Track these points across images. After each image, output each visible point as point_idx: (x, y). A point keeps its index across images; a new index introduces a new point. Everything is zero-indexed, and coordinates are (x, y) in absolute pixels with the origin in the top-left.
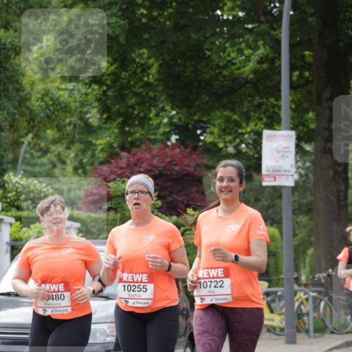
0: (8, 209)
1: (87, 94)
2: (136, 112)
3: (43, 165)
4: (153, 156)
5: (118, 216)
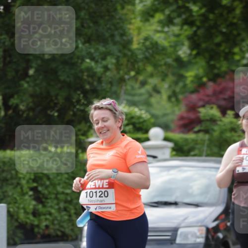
5: (207, 137)
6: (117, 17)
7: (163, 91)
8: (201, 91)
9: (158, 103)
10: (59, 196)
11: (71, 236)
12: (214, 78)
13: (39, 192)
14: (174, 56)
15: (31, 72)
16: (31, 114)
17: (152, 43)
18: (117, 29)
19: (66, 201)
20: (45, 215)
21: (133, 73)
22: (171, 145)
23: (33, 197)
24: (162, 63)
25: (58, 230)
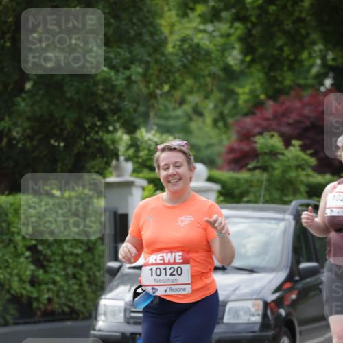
0: (139, 170)
1: (228, 35)
2: (285, 55)
3: (177, 118)
4: (304, 105)
5: (265, 176)
6: (145, 9)
7: (206, 113)
8: (258, 112)
9: (200, 129)
10: (66, 258)
11: (83, 313)
12: (275, 95)
13: (40, 252)
14: (222, 64)
15: (28, 86)
16: (28, 145)
17: (191, 46)
18: (145, 26)
19: (75, 265)
20: (46, 284)
21: (166, 88)
22: (217, 187)
23: (30, 259)
24: (206, 72)
25: (65, 304)
